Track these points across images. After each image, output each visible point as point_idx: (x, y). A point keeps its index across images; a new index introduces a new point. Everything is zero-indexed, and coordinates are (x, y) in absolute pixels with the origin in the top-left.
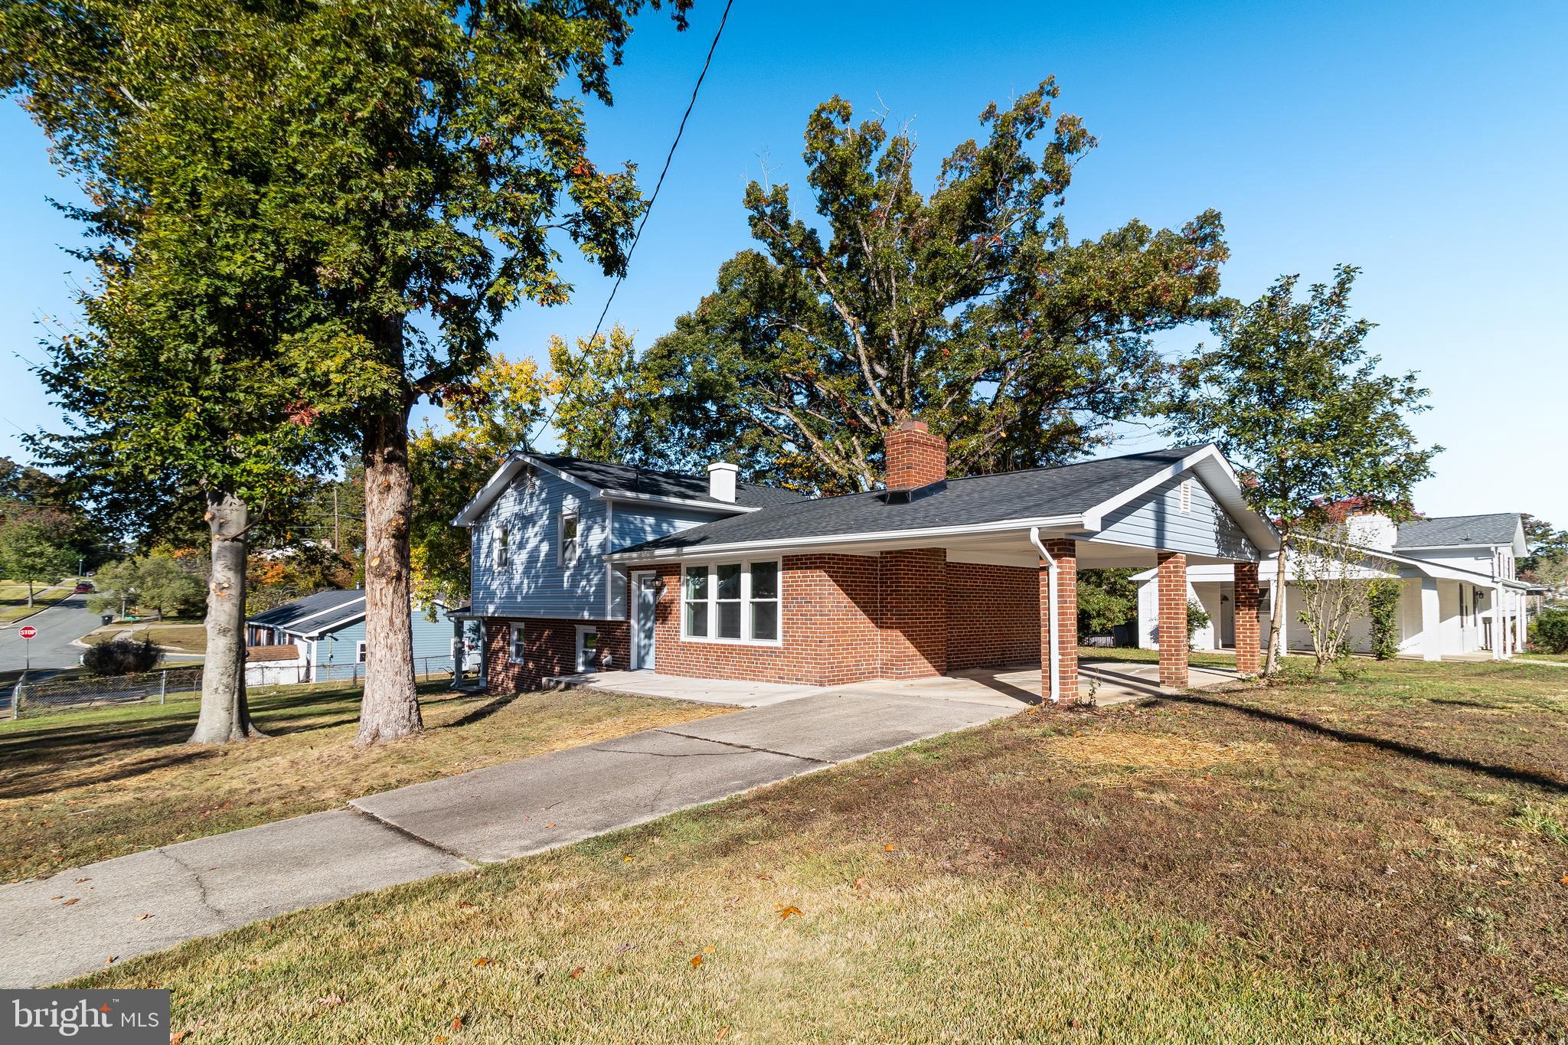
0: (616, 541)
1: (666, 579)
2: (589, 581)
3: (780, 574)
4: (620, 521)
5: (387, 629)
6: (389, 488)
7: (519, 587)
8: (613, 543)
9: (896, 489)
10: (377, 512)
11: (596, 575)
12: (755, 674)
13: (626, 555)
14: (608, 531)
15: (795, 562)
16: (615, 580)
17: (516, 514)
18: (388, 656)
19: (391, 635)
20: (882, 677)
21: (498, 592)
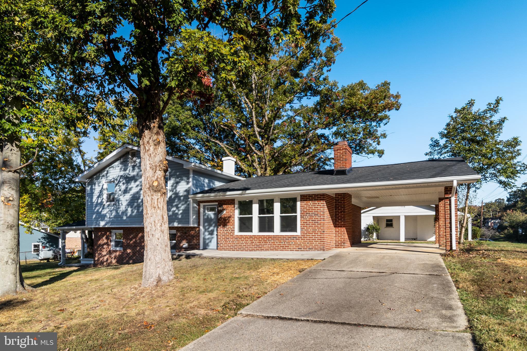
1: (225, 207)
2: (178, 208)
7: (125, 212)
9: (339, 169)
10: (152, 156)
11: (182, 205)
14: (191, 184)
16: (194, 207)
17: (121, 176)
21: (107, 215)
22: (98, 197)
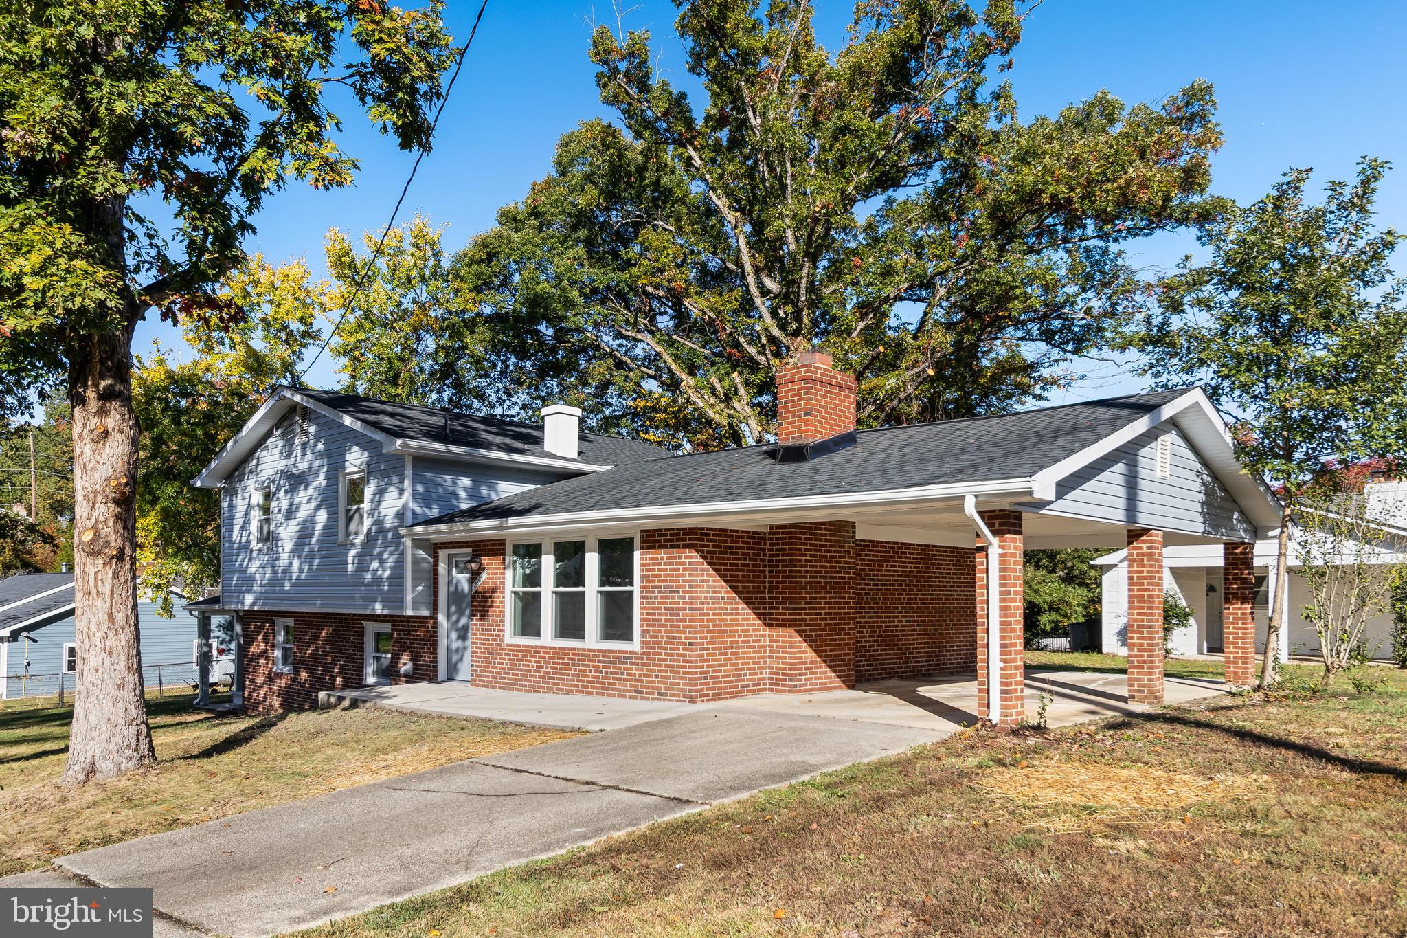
0: (418, 510)
1: (485, 560)
2: (382, 562)
3: (637, 555)
4: (425, 482)
5: (104, 627)
6: (105, 434)
7: (287, 570)
8: (413, 512)
9: (790, 442)
10: (89, 467)
11: (391, 554)
12: (605, 687)
13: (432, 528)
14: (407, 495)
15: (656, 538)
16: (416, 561)
17: (282, 472)
18: (107, 663)
19: (111, 634)
20: (771, 690)
21: (257, 576)
22: (242, 529)
